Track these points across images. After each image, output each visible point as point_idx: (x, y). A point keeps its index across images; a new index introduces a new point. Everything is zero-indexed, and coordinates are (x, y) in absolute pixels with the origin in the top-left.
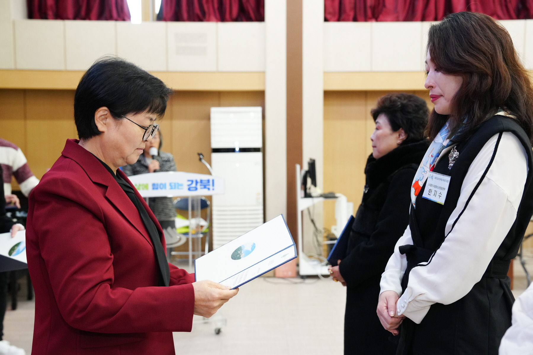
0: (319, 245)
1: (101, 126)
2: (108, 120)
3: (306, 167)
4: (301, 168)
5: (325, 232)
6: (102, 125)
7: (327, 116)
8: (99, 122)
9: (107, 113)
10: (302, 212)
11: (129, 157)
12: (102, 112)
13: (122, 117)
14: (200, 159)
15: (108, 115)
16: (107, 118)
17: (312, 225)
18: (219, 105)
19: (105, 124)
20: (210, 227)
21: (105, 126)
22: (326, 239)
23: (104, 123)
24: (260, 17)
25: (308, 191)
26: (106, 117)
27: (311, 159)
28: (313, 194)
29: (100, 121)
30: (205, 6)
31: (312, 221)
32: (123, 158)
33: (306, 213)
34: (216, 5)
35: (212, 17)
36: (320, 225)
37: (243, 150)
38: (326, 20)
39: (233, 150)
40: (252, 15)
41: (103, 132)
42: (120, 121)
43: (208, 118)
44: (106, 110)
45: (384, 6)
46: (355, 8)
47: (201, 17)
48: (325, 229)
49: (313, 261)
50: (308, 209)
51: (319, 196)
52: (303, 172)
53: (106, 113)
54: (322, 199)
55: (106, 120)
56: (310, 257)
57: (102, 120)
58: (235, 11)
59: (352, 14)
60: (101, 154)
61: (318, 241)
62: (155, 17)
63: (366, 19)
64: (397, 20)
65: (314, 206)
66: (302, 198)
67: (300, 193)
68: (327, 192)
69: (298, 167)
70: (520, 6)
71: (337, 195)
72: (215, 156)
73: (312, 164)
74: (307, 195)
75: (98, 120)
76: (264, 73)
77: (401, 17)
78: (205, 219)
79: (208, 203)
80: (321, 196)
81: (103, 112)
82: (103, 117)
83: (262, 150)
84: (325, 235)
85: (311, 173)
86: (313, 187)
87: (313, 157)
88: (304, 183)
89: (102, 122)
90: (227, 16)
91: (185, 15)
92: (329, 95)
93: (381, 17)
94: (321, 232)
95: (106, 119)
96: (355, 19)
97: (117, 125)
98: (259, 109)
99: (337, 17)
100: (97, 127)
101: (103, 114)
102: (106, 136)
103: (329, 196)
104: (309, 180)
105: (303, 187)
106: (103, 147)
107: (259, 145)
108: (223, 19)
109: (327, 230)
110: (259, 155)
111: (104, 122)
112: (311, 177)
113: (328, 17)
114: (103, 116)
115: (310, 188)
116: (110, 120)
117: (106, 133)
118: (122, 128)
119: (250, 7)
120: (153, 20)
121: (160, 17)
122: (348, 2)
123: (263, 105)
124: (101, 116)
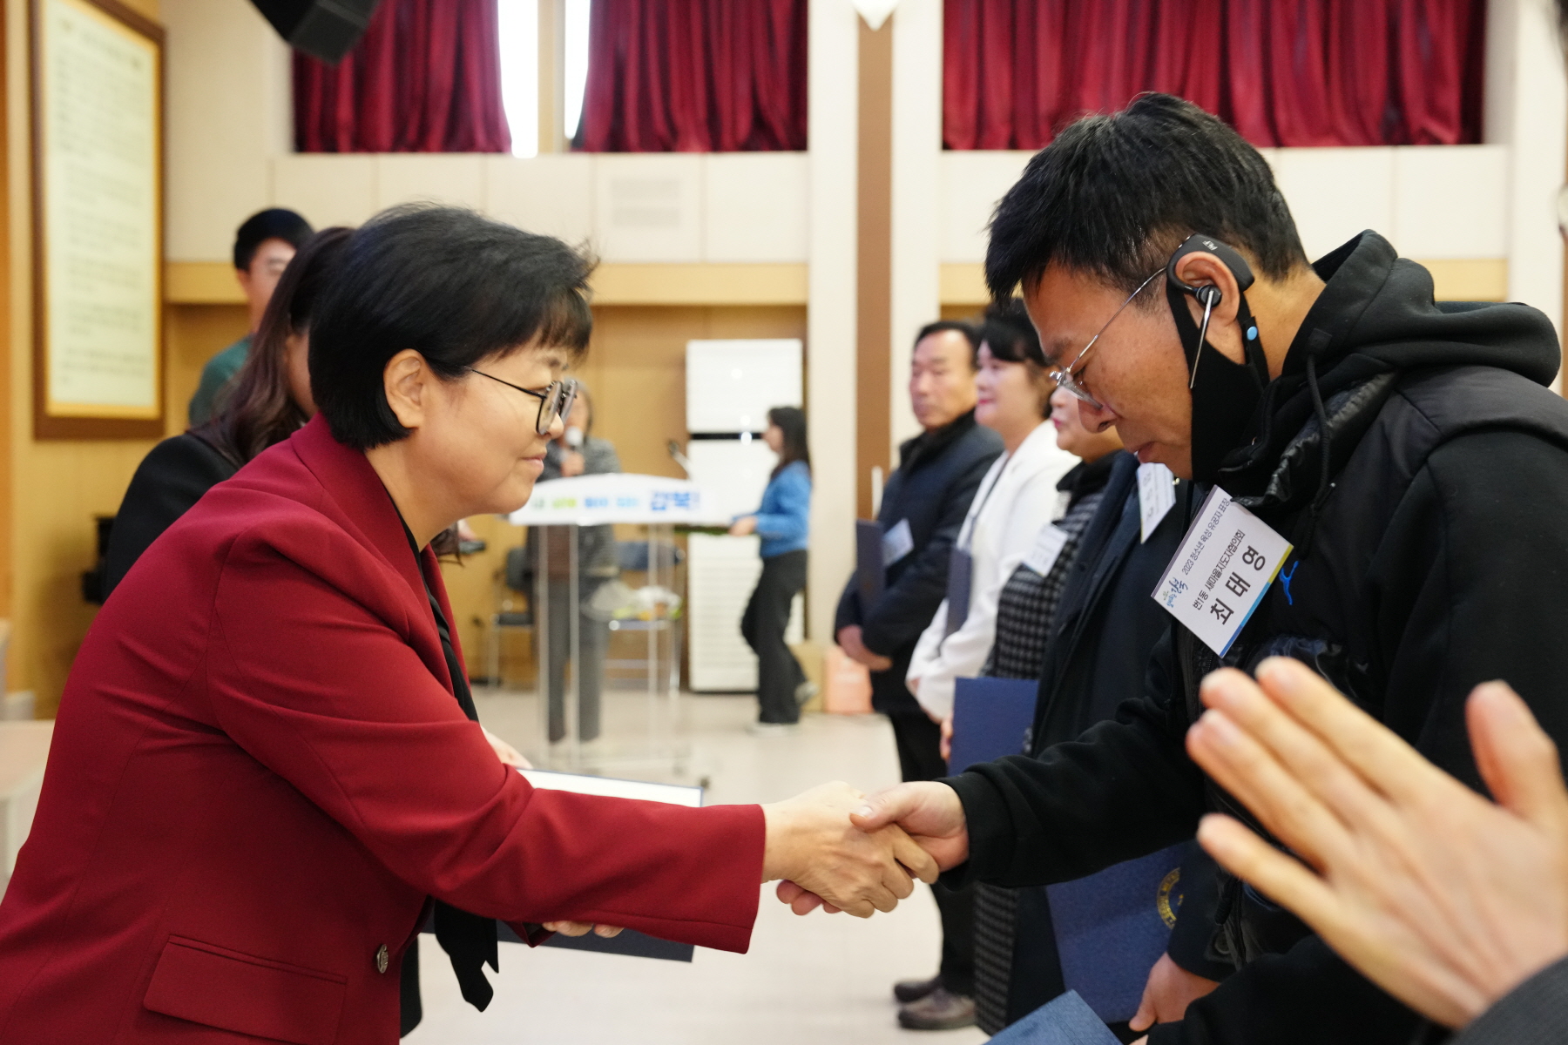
1: (406, 412)
2: (424, 391)
6: (410, 407)
8: (402, 400)
9: (419, 368)
12: (404, 367)
13: (464, 373)
15: (422, 373)
18: (706, 335)
19: (419, 403)
20: (685, 607)
21: (417, 408)
23: (414, 401)
24: (794, 138)
26: (418, 380)
29: (400, 396)
30: (679, 118)
34: (701, 113)
35: (693, 141)
38: (947, 146)
39: (736, 437)
40: (781, 133)
41: (412, 429)
42: (461, 385)
43: (681, 364)
44: (413, 358)
46: (1013, 118)
47: (666, 142)
53: (416, 367)
55: (419, 392)
57: (409, 392)
58: (744, 125)
59: (1004, 132)
62: (567, 145)
69: (877, 471)
70: (1392, 115)
72: (696, 448)
76: (803, 267)
78: (675, 590)
79: (681, 553)
81: (408, 367)
89: (407, 399)
90: (727, 138)
91: (633, 135)
95: (418, 387)
96: (1014, 144)
98: (794, 346)
99: (971, 138)
101: (410, 371)
102: (420, 440)
108: (716, 143)
111: (414, 396)
113: (952, 138)
114: (408, 380)
116: (431, 390)
118: (468, 407)
119: (778, 116)
120: (564, 151)
121: (580, 144)
122: (998, 106)
123: (803, 336)
124: (403, 379)
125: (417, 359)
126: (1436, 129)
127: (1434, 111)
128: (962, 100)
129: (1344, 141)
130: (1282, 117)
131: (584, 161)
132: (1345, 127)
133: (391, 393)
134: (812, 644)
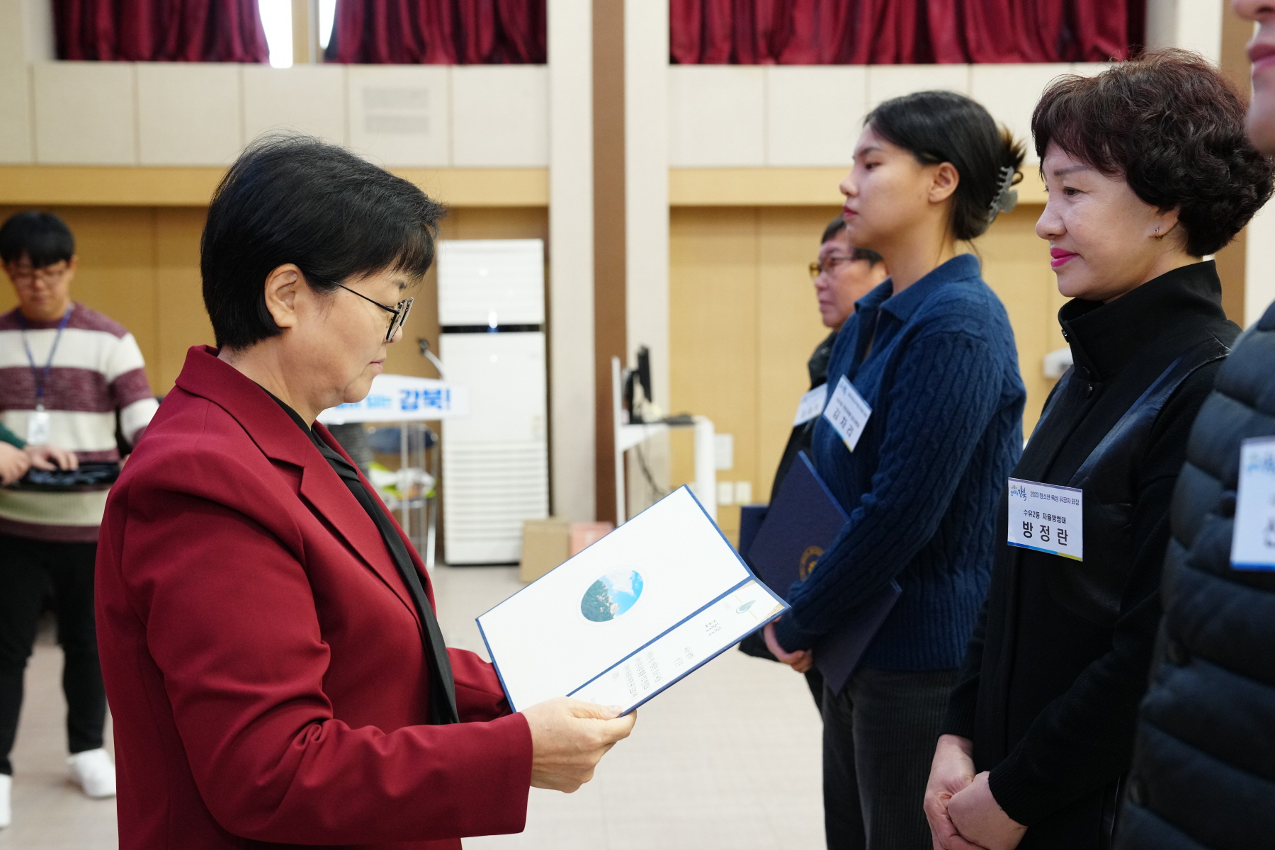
1: (280, 312)
2: (298, 296)
3: (633, 364)
4: (624, 364)
6: (285, 310)
7: (675, 259)
8: (278, 304)
9: (295, 279)
10: (626, 454)
11: (351, 386)
12: (283, 277)
13: (333, 287)
14: (422, 351)
15: (296, 284)
16: (294, 292)
17: (645, 479)
18: (455, 236)
19: (293, 308)
20: (439, 487)
21: (291, 311)
23: (288, 306)
24: (535, 53)
25: (636, 411)
26: (292, 289)
27: (642, 348)
28: (647, 417)
29: (280, 302)
30: (425, 32)
31: (646, 471)
32: (337, 390)
33: (633, 456)
34: (447, 29)
35: (440, 54)
36: (663, 481)
37: (503, 329)
38: (674, 60)
39: (484, 329)
40: (522, 49)
41: (287, 328)
42: (330, 296)
44: (293, 272)
45: (792, 31)
46: (733, 35)
47: (414, 54)
50: (638, 447)
51: (658, 420)
52: (626, 374)
54: (663, 428)
55: (293, 298)
57: (282, 298)
58: (487, 40)
59: (726, 48)
60: (282, 383)
62: (321, 56)
63: (755, 59)
64: (819, 61)
65: (648, 441)
66: (624, 424)
67: (620, 415)
68: (676, 412)
69: (616, 363)
70: (1067, 34)
71: (696, 418)
72: (447, 341)
73: (644, 358)
74: (635, 420)
75: (275, 298)
76: (546, 170)
77: (828, 53)
78: (428, 471)
79: (434, 437)
80: (663, 421)
81: (286, 278)
82: (286, 289)
83: (544, 328)
85: (643, 373)
86: (645, 402)
87: (646, 343)
88: (629, 394)
89: (283, 304)
90: (471, 52)
91: (383, 48)
92: (679, 214)
93: (786, 55)
95: (291, 295)
96: (734, 60)
97: (321, 308)
98: (536, 245)
99: (695, 53)
100: (271, 316)
101: (286, 282)
102: (293, 338)
103: (679, 421)
104: (638, 391)
105: (626, 403)
106: (288, 366)
107: (537, 317)
108: (461, 57)
110: (538, 339)
111: (289, 302)
112: (641, 382)
113: (679, 53)
115: (640, 406)
116: (304, 296)
117: (294, 330)
118: (334, 314)
119: (519, 30)
120: (318, 62)
121: (332, 55)
122: (720, 24)
123: (545, 235)
124: (280, 288)
125: (295, 272)
126: (1106, 47)
127: (1103, 30)
128: (688, 17)
129: (1025, 59)
130: (971, 35)
131: (336, 71)
132: (1026, 47)
133: (271, 298)
134: (557, 520)
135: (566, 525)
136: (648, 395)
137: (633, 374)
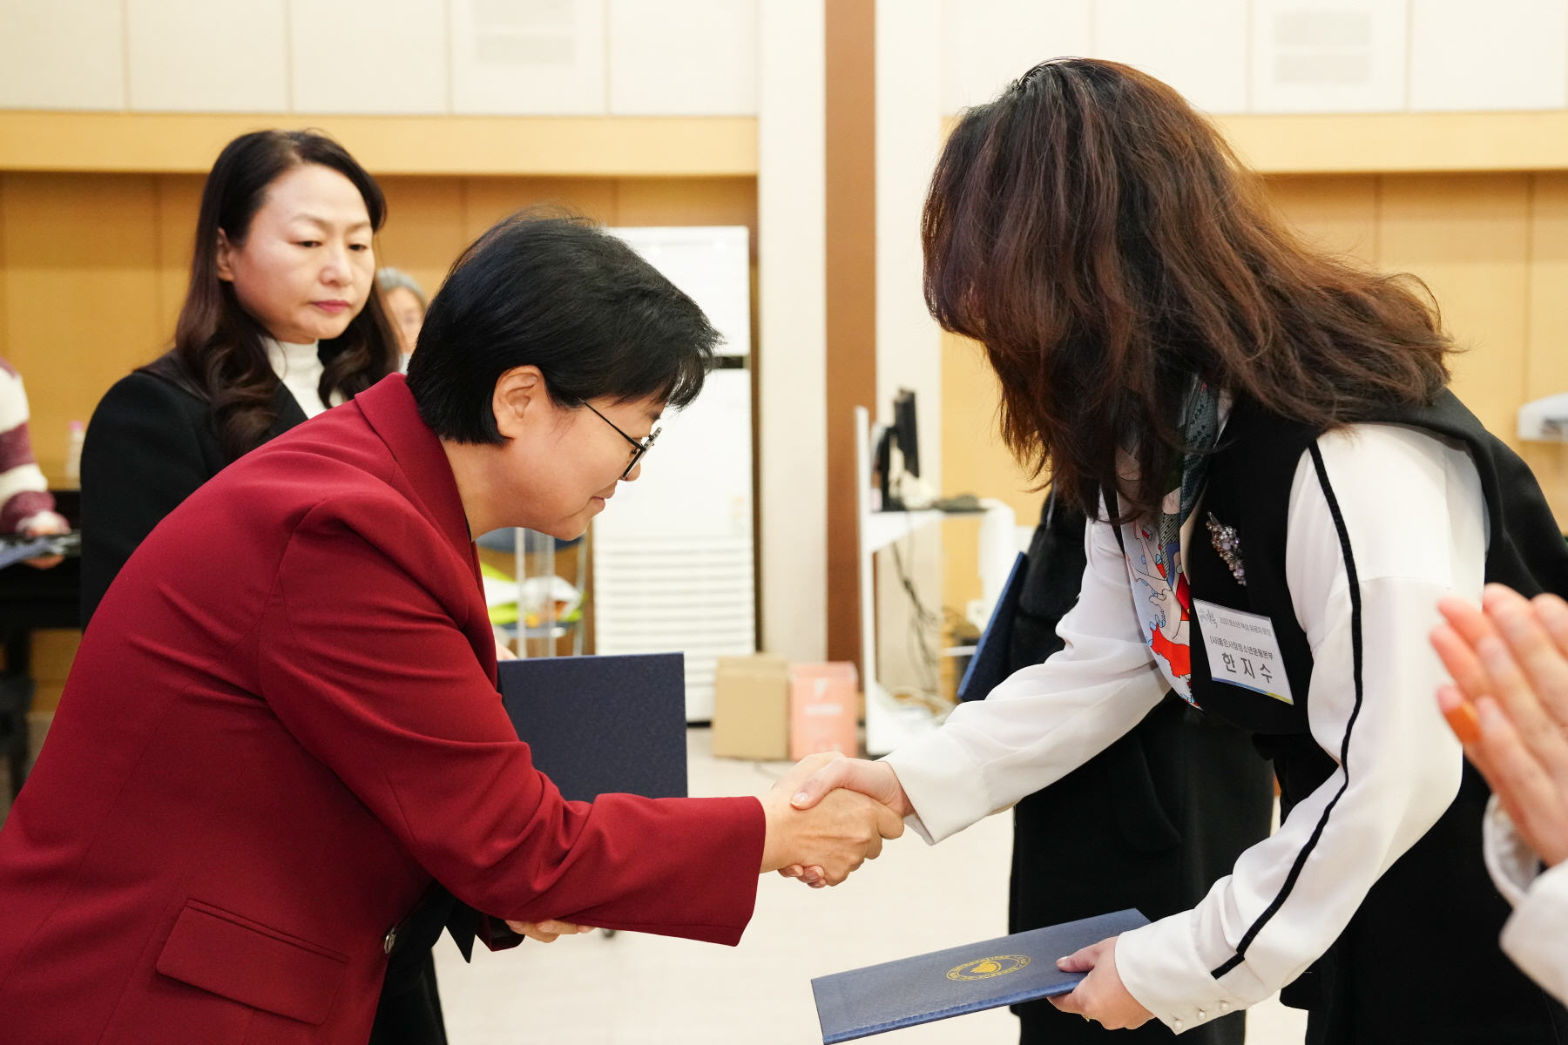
0: (929, 660)
1: (508, 422)
2: (532, 404)
3: (887, 417)
4: (873, 417)
5: (947, 619)
6: (513, 419)
8: (506, 407)
9: (533, 383)
10: (875, 556)
12: (518, 380)
13: (577, 405)
15: (534, 388)
16: (529, 399)
17: (905, 598)
19: (523, 417)
20: (589, 604)
21: (520, 420)
22: (949, 641)
23: (517, 413)
25: (893, 491)
26: (527, 394)
27: (902, 392)
28: (910, 501)
31: (907, 584)
33: (886, 560)
36: (931, 599)
41: (512, 439)
42: (572, 415)
44: (532, 375)
48: (945, 609)
49: (912, 709)
50: (895, 548)
51: (928, 505)
52: (878, 432)
53: (530, 382)
54: (936, 516)
55: (526, 405)
56: (901, 696)
61: (923, 647)
65: (911, 537)
66: (874, 512)
67: (868, 496)
68: (952, 493)
69: (862, 415)
71: (985, 502)
73: (907, 408)
74: (891, 504)
75: (504, 400)
78: (573, 580)
80: (935, 506)
81: (522, 380)
82: (519, 393)
83: (750, 363)
84: (948, 628)
85: (904, 432)
86: (908, 478)
87: (910, 385)
88: (882, 466)
89: (511, 408)
94: (934, 619)
95: (526, 400)
97: (558, 427)
98: (739, 236)
100: (495, 423)
101: (523, 385)
103: (958, 507)
104: (897, 457)
105: (878, 477)
107: (741, 347)
109: (953, 614)
110: (740, 379)
111: (519, 407)
112: (901, 447)
114: (519, 391)
115: (899, 483)
116: (540, 404)
117: (520, 442)
118: (573, 437)
123: (751, 220)
124: (513, 391)
125: (535, 375)
133: (499, 404)
134: (764, 658)
135: (782, 666)
136: (912, 465)
137: (890, 432)
